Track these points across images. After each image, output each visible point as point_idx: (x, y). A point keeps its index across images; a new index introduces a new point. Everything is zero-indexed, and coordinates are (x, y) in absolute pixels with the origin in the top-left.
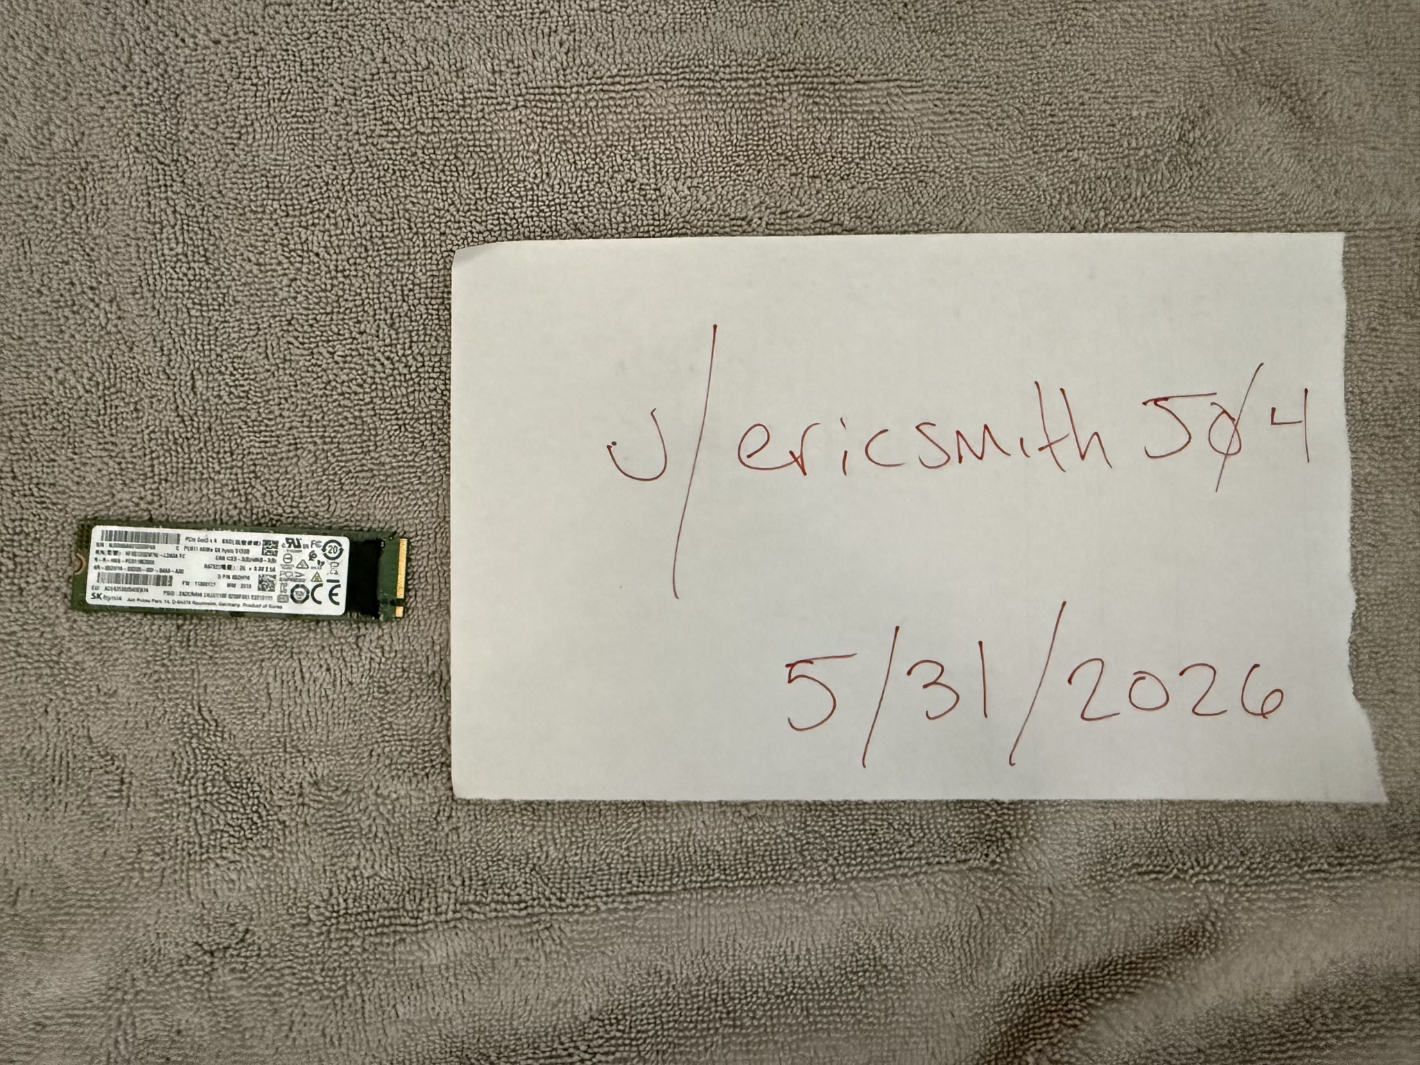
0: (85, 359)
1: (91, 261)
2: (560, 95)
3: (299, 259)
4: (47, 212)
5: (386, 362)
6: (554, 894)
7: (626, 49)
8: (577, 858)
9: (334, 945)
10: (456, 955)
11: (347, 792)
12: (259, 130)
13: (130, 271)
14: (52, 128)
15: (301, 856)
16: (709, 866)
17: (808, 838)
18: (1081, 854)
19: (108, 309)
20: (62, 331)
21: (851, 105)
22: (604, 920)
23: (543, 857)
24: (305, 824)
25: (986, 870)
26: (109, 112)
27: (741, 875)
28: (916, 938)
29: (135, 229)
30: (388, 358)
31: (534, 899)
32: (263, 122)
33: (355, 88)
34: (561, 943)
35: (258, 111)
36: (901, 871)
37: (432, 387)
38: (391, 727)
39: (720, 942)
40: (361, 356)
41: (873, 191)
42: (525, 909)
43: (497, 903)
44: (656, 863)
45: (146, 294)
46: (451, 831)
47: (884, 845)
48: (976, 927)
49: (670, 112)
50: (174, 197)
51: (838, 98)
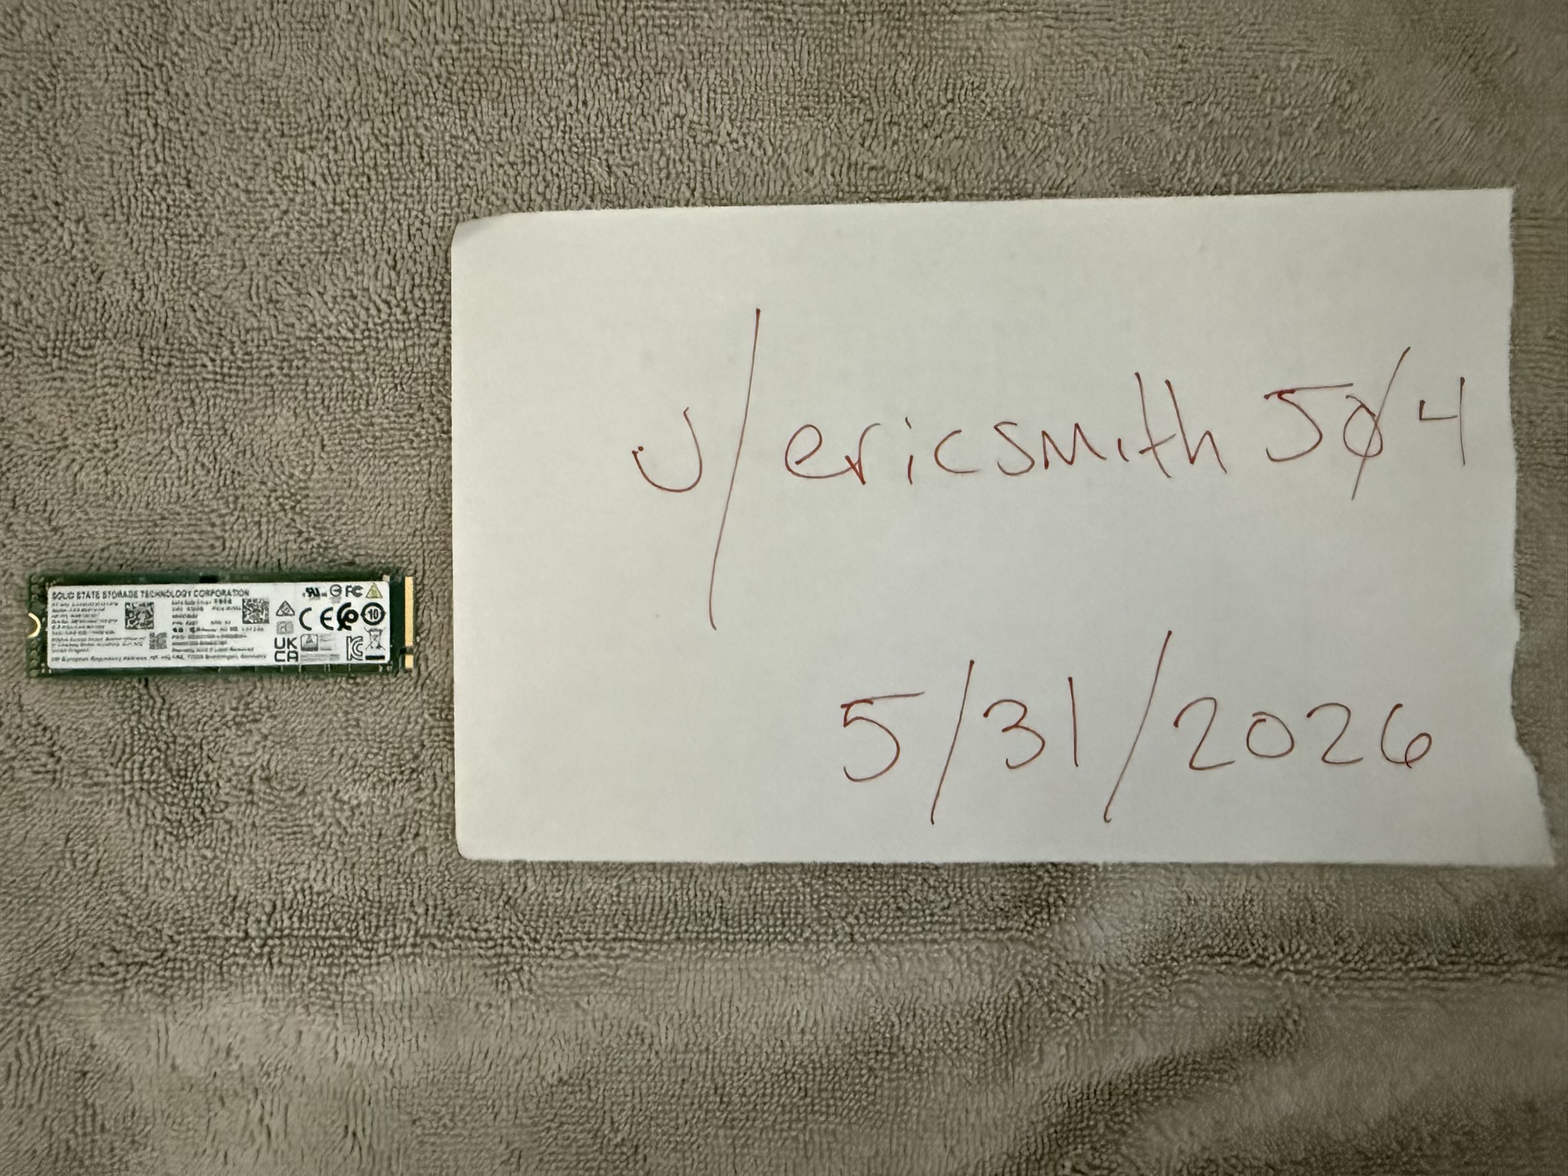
0: (44, 284)
1: (58, 173)
3: (292, 188)
5: (382, 306)
6: (528, 933)
8: (558, 895)
10: (412, 993)
12: (258, 35)
13: (101, 188)
15: (246, 860)
16: (709, 913)
17: (826, 890)
18: (1144, 930)
19: (73, 228)
20: (21, 253)
21: (944, 39)
22: (582, 967)
23: (520, 889)
24: (254, 825)
25: (1031, 944)
27: (744, 928)
28: (943, 1016)
29: (110, 141)
30: (385, 302)
31: (504, 938)
32: (263, 26)
34: (531, 990)
36: (931, 936)
37: (432, 341)
38: (358, 725)
39: (714, 1004)
40: (354, 297)
41: (960, 142)
42: (493, 947)
43: (461, 938)
44: (649, 907)
45: (120, 218)
46: (418, 850)
47: (914, 905)
48: (1014, 1005)
49: (730, 36)
50: (156, 107)
51: (929, 31)
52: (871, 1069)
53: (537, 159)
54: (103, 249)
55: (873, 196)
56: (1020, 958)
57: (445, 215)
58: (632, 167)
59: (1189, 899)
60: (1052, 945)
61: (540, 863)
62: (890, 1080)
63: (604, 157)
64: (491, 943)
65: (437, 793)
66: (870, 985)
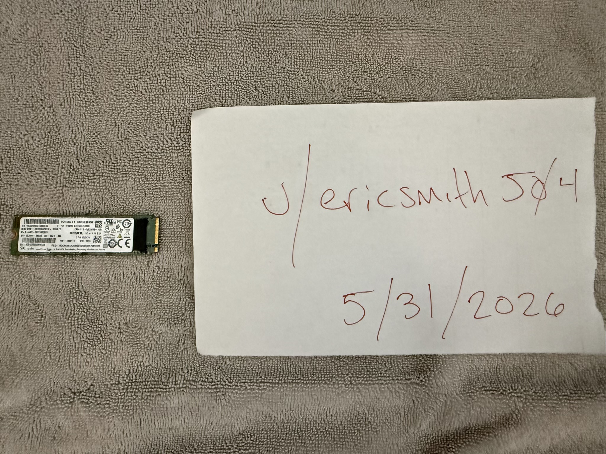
1: (42, 88)
2: (255, 26)
3: (133, 94)
4: (23, 64)
6: (227, 380)
7: (286, 8)
8: (238, 365)
9: (129, 394)
10: (182, 403)
11: (140, 328)
12: (119, 34)
13: (59, 94)
14: (28, 27)
15: (118, 354)
16: (296, 373)
17: (340, 364)
18: (461, 380)
19: (48, 110)
20: (27, 119)
21: (385, 40)
22: (248, 393)
23: (224, 363)
24: (121, 341)
25: (418, 384)
26: (54, 22)
27: (310, 378)
28: (385, 411)
29: (62, 76)
30: (170, 139)
31: (218, 381)
32: (121, 31)
33: (164, 19)
34: (229, 402)
35: (120, 26)
36: (380, 382)
38: (161, 302)
39: (298, 406)
40: (158, 137)
41: (390, 79)
42: (214, 385)
43: (202, 381)
44: (273, 370)
45: (67, 106)
46: (184, 349)
47: (374, 370)
48: (411, 408)
49: (303, 38)
50: (80, 62)
51: (379, 37)
53: (228, 83)
54: (60, 118)
56: (414, 390)
58: (264, 88)
59: (476, 368)
63: (254, 84)
65: (191, 328)
66: (358, 400)
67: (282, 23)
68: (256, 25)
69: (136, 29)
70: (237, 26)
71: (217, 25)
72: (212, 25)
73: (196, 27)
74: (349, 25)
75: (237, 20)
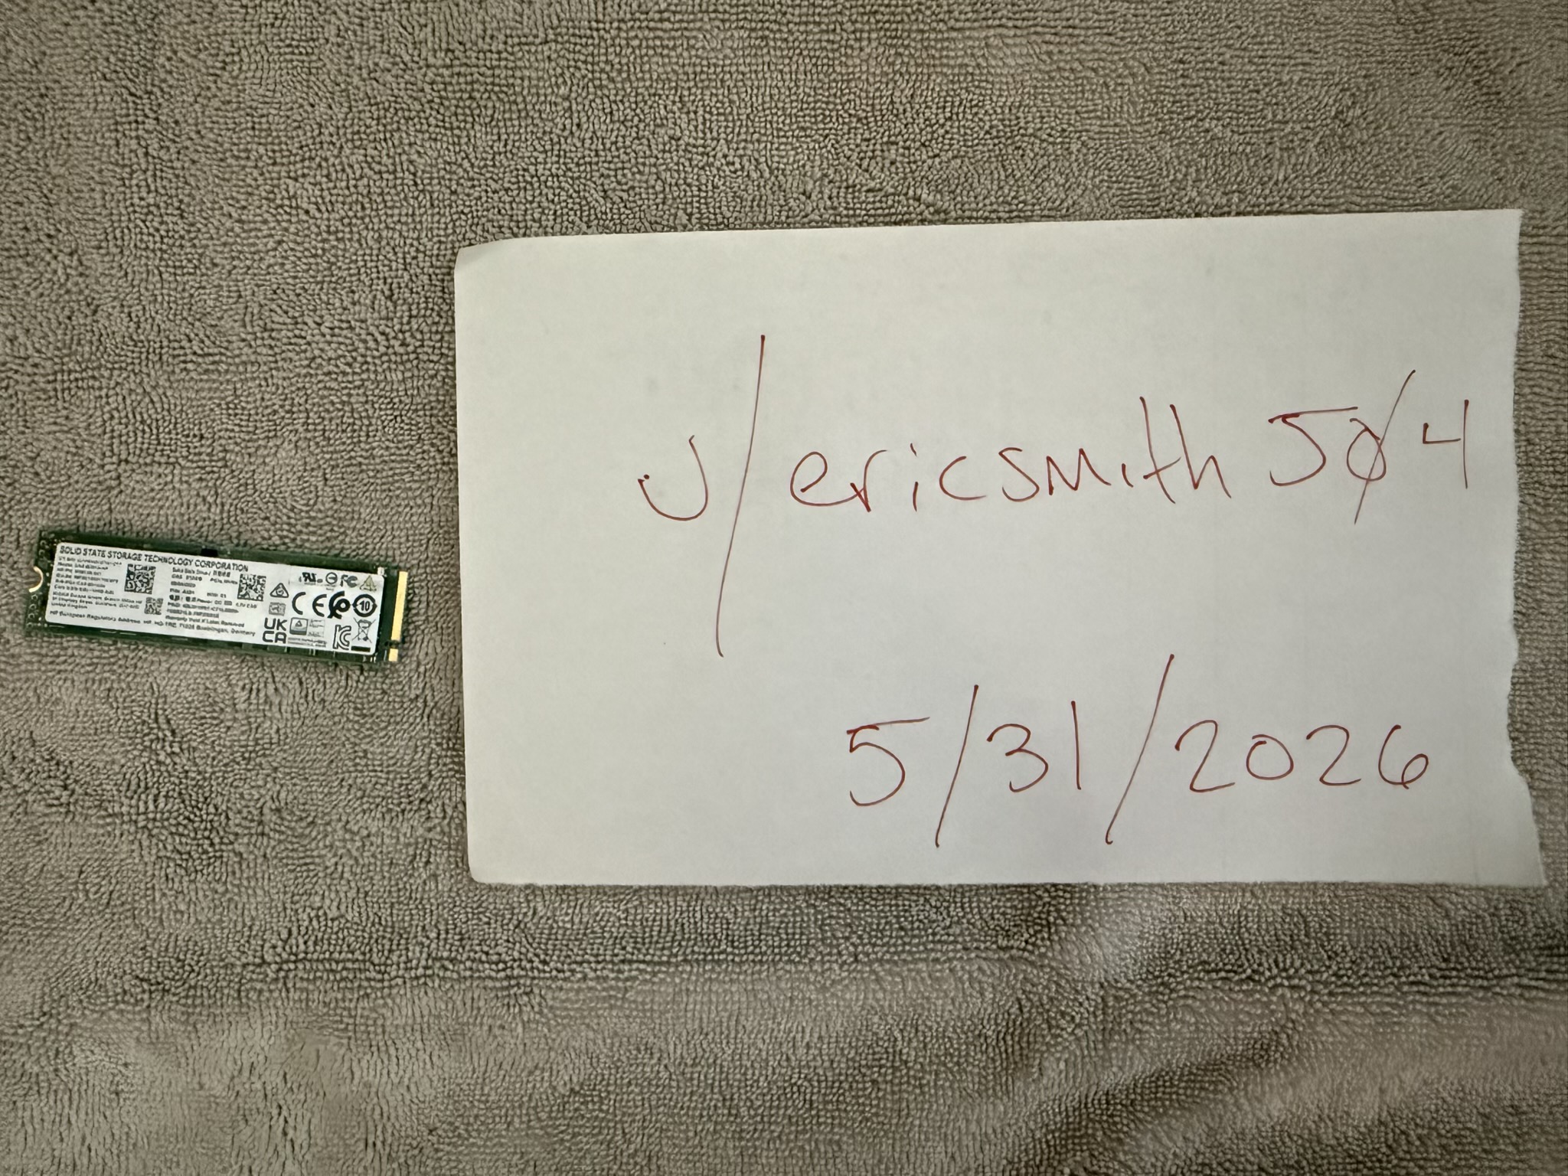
0: (40, 318)
1: (50, 205)
2: (598, 30)
3: (286, 217)
5: (380, 338)
6: (537, 956)
8: (567, 919)
10: (422, 1017)
11: (312, 823)
12: (246, 60)
13: (93, 220)
15: (259, 892)
16: (715, 935)
17: (830, 911)
18: (1141, 947)
19: (67, 262)
20: (15, 286)
21: (941, 57)
22: (590, 989)
23: (530, 913)
24: (265, 856)
25: (1032, 964)
26: (74, 31)
27: (751, 949)
28: (945, 1031)
29: (101, 171)
30: (383, 334)
31: (514, 960)
32: (251, 50)
33: (361, 18)
34: (541, 1013)
35: (247, 37)
36: (933, 955)
37: (432, 372)
38: (365, 757)
39: (721, 1022)
40: (351, 328)
41: (959, 161)
42: (504, 970)
43: (473, 961)
44: (656, 929)
45: (113, 249)
46: (429, 877)
47: (916, 925)
48: (1014, 1022)
49: (726, 57)
50: (146, 136)
51: (926, 48)
52: (874, 1082)
53: (531, 184)
54: (98, 282)
55: (872, 220)
56: (1021, 977)
57: (440, 242)
58: (627, 191)
59: (1186, 917)
60: (1054, 964)
61: (550, 887)
62: (893, 1093)
63: (599, 182)
64: (501, 966)
65: (446, 821)
66: (874, 1004)
67: (668, 20)
68: (601, 26)
69: (289, 46)
70: (550, 31)
71: (499, 30)
72: (485, 31)
73: (444, 39)
74: (845, 19)
75: (549, 16)
